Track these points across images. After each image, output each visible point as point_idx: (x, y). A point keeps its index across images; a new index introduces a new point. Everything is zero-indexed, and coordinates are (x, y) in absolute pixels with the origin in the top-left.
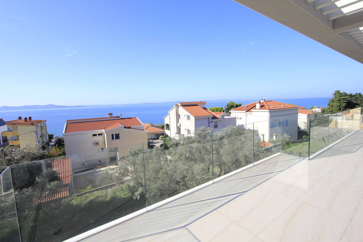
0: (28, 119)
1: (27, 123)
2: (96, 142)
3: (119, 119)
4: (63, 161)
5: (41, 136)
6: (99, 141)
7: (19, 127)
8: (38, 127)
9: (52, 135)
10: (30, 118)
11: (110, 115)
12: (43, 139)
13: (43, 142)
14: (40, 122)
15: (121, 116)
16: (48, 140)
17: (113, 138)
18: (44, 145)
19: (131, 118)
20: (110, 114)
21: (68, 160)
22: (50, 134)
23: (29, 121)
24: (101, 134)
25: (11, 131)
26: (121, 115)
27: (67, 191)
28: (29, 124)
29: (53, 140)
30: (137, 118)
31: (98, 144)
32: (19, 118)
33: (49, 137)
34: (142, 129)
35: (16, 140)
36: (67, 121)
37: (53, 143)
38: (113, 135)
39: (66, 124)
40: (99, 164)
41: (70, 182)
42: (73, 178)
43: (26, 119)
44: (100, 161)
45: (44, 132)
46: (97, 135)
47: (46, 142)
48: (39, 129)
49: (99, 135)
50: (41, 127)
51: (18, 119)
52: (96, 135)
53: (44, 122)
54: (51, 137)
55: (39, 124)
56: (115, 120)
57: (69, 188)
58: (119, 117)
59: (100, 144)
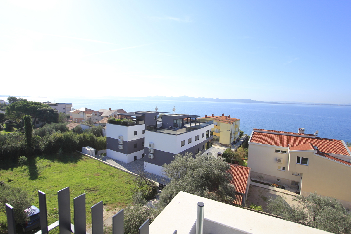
1: (226, 120)
2: (278, 159)
3: (312, 138)
4: (243, 169)
5: (234, 133)
6: (282, 159)
7: (222, 124)
8: (233, 125)
9: (243, 132)
10: (229, 116)
11: (301, 131)
12: (235, 135)
13: (235, 138)
14: (235, 120)
15: (315, 135)
16: (239, 136)
17: (298, 161)
18: (235, 140)
19: (332, 140)
20: (302, 129)
21: (247, 170)
22: (241, 131)
23: (228, 119)
24: (286, 152)
25: (217, 125)
26: (317, 133)
27: (240, 202)
28: (227, 122)
29: (242, 137)
30: (343, 141)
31: (279, 161)
33: (240, 134)
35: (218, 133)
36: (254, 129)
37: (242, 140)
38: (298, 158)
39: (253, 132)
40: (277, 182)
41: (244, 193)
42: (250, 186)
43: (226, 117)
44: (278, 180)
45: (237, 130)
46: (281, 151)
47: (237, 138)
48: (233, 127)
49: (283, 152)
50: (236, 125)
51: (222, 116)
52: (279, 151)
53: (238, 121)
54: (241, 134)
55: (234, 123)
56: (307, 138)
57: (242, 198)
58: (314, 135)
59: (282, 162)
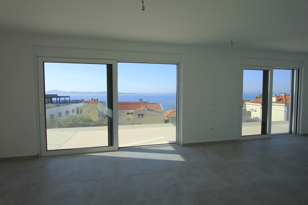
0: (96, 100)
1: (95, 102)
2: (128, 118)
3: (146, 104)
6: (131, 118)
7: (91, 105)
10: (97, 100)
12: (102, 114)
14: (102, 102)
17: (139, 117)
19: (155, 104)
20: (141, 99)
24: (133, 113)
25: (87, 107)
30: (160, 103)
31: (129, 120)
32: (92, 99)
34: (161, 112)
35: (88, 113)
38: (139, 115)
45: (104, 109)
48: (101, 107)
49: (131, 113)
50: (103, 106)
52: (129, 113)
53: (105, 103)
56: (144, 104)
58: (147, 102)
59: (131, 120)
